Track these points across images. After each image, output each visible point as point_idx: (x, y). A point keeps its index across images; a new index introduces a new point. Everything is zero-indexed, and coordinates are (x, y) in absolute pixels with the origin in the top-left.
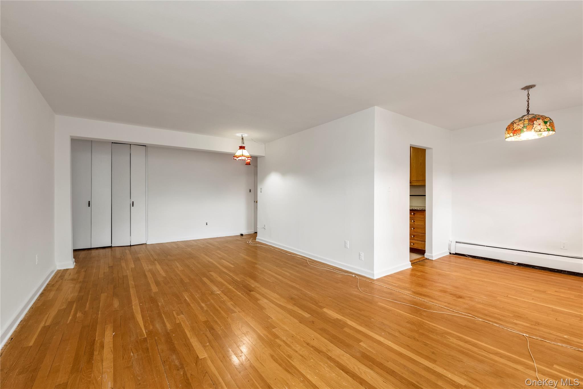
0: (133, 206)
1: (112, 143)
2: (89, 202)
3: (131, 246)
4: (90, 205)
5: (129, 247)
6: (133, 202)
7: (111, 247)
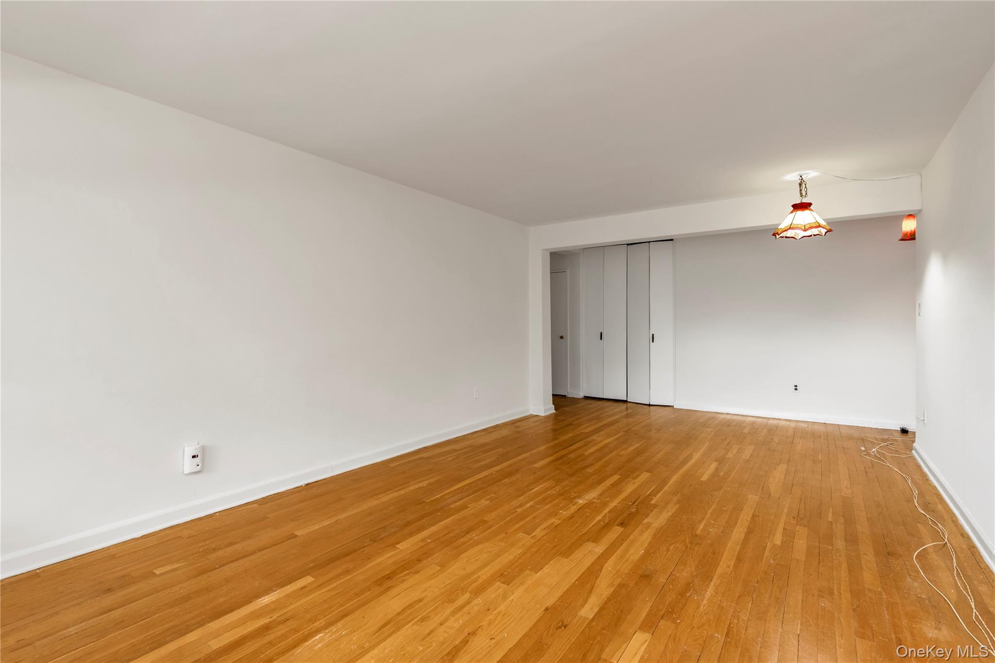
0: (653, 342)
1: (628, 245)
2: (601, 333)
3: (649, 405)
4: (602, 338)
5: (648, 407)
6: (653, 335)
7: (625, 402)
